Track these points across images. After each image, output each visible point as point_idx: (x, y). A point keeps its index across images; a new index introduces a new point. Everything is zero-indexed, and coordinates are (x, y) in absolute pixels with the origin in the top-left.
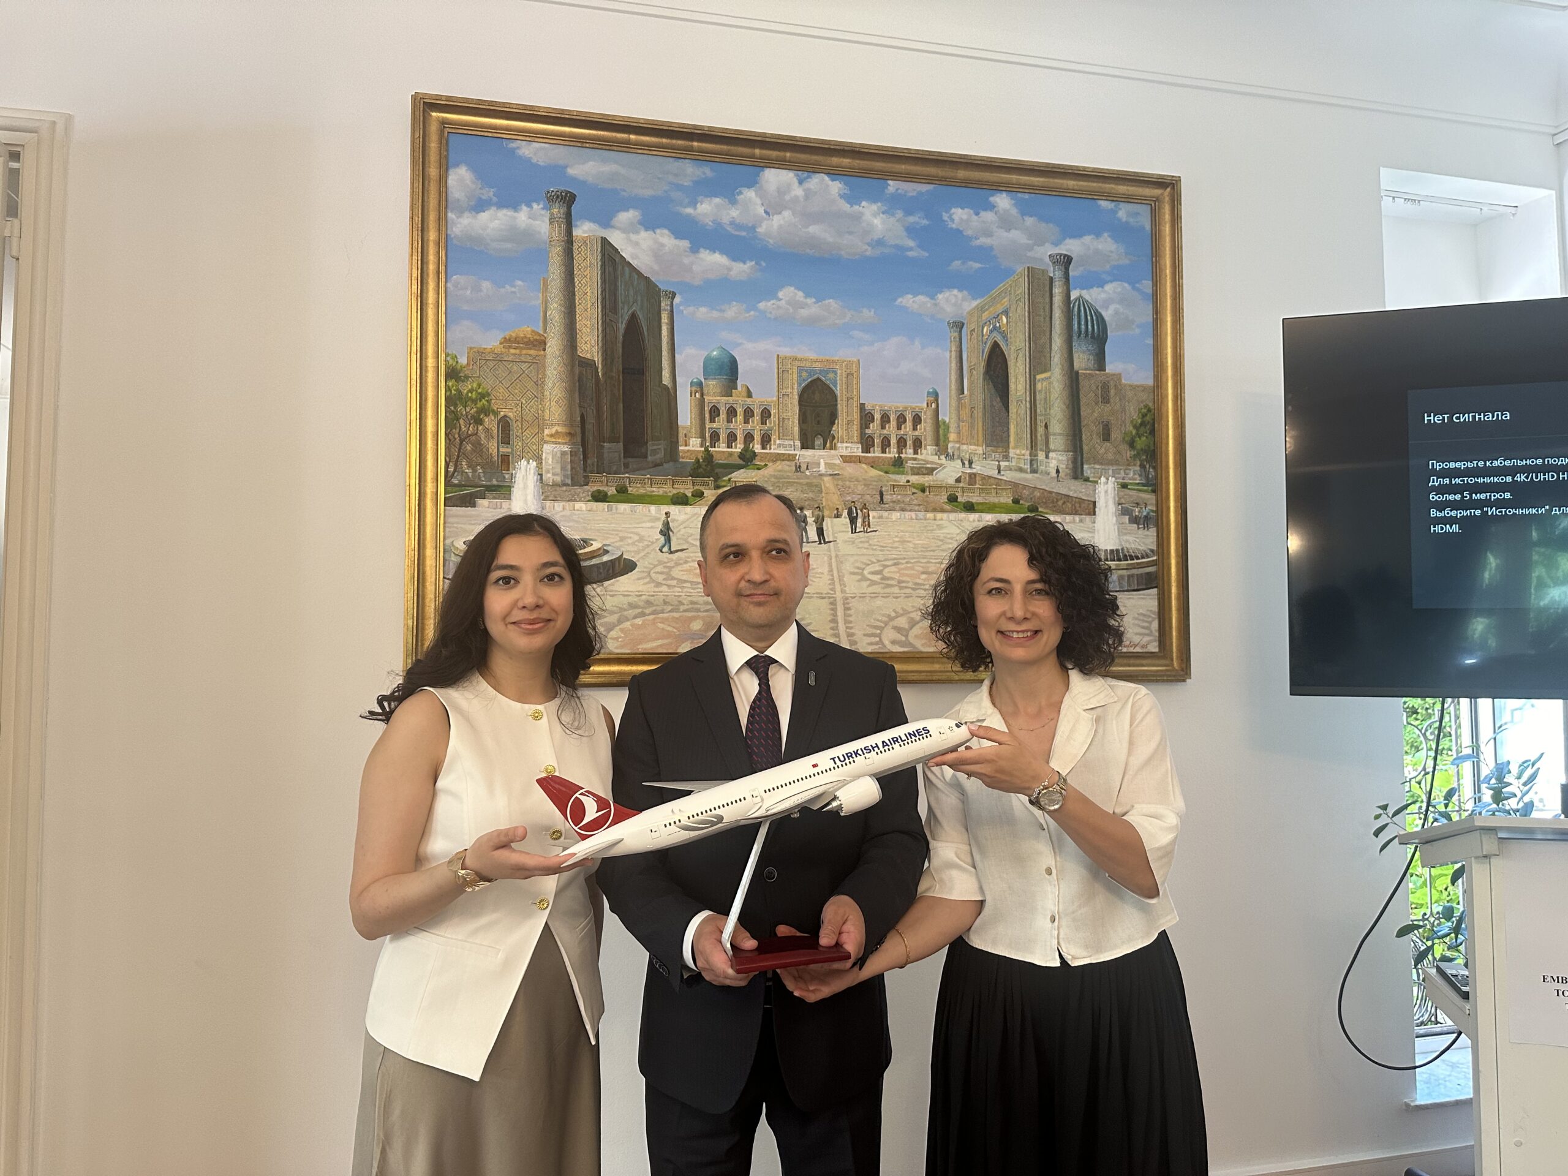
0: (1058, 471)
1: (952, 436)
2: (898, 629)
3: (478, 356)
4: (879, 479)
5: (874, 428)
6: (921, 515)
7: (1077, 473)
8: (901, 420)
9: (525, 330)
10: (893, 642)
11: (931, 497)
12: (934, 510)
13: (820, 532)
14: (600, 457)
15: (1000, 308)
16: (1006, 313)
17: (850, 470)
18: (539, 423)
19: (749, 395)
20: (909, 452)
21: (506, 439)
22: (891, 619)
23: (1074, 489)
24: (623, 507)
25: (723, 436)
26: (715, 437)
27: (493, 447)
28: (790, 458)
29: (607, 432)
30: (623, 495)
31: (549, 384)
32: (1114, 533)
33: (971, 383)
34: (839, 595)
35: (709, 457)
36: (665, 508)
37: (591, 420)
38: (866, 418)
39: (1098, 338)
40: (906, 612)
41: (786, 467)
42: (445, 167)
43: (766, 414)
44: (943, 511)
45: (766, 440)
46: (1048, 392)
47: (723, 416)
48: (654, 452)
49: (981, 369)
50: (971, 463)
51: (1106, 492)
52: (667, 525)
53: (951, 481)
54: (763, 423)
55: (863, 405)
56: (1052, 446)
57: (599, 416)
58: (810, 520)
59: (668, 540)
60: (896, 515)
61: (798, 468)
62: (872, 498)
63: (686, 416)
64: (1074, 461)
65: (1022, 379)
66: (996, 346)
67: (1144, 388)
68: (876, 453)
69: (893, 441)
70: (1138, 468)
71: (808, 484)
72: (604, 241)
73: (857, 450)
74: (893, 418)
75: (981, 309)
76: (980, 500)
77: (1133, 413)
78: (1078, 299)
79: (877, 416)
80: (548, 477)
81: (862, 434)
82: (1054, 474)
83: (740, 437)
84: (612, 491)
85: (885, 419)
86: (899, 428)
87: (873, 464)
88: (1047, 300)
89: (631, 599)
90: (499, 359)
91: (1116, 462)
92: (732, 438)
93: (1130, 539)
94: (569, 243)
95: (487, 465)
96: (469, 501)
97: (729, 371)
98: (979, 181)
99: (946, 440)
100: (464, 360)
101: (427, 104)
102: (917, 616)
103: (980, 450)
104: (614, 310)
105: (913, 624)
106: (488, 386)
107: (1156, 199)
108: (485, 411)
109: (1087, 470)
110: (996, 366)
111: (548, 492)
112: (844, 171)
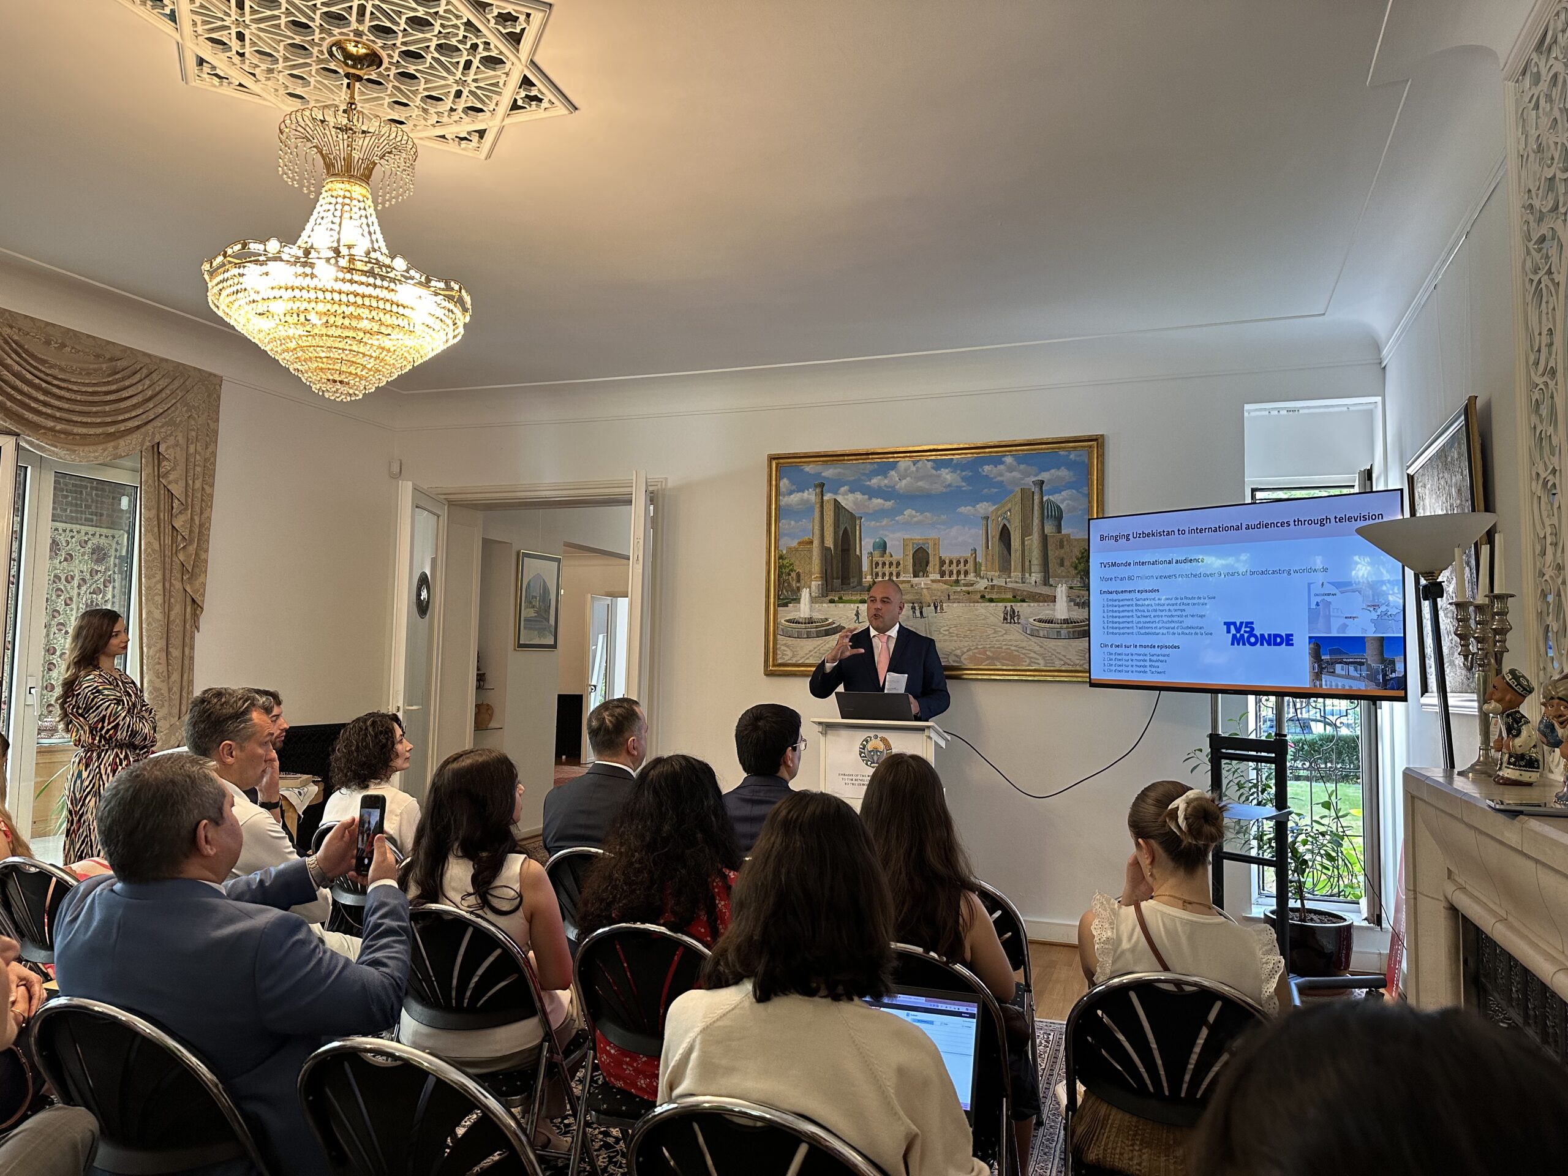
0: (1036, 582)
1: (983, 568)
2: (957, 656)
3: (790, 549)
4: (948, 589)
5: (946, 567)
6: (967, 604)
7: (1046, 582)
8: (959, 562)
9: (806, 538)
10: (954, 661)
11: (973, 597)
12: (974, 602)
13: (921, 613)
14: (832, 585)
15: (1007, 508)
16: (1010, 510)
17: (935, 585)
18: (810, 573)
19: (891, 556)
20: (962, 576)
21: (798, 581)
22: (953, 650)
23: (1045, 590)
24: (841, 605)
25: (880, 574)
26: (877, 574)
27: (794, 584)
28: (909, 582)
29: (834, 576)
30: (841, 600)
31: (814, 558)
32: (1065, 610)
33: (992, 544)
37: (829, 571)
38: (942, 562)
39: (1058, 518)
40: (960, 648)
42: (778, 480)
43: (898, 564)
44: (978, 602)
46: (1031, 545)
47: (880, 566)
48: (853, 582)
49: (998, 537)
50: (992, 580)
51: (1061, 591)
52: (857, 611)
53: (982, 589)
54: (897, 567)
55: (940, 557)
56: (1033, 571)
57: (832, 569)
58: (917, 608)
60: (955, 605)
61: (912, 586)
62: (944, 598)
63: (865, 567)
64: (1045, 577)
65: (1017, 540)
66: (1005, 525)
67: (1083, 540)
68: (947, 578)
69: (955, 572)
70: (1076, 579)
71: (917, 593)
72: (835, 500)
73: (938, 577)
74: (954, 562)
75: (997, 510)
76: (997, 597)
77: (1077, 552)
78: (1047, 500)
79: (947, 562)
80: (813, 594)
81: (940, 570)
82: (1034, 583)
83: (887, 574)
84: (836, 599)
86: (958, 566)
87: (945, 583)
88: (1031, 502)
90: (796, 550)
91: (1068, 577)
92: (884, 574)
93: (1074, 613)
94: (822, 502)
95: (792, 591)
96: (786, 605)
97: (883, 547)
98: (997, 452)
99: (980, 570)
100: (785, 552)
101: (772, 458)
102: (965, 650)
103: (997, 574)
104: (838, 527)
105: (963, 653)
106: (792, 561)
107: (1090, 447)
108: (792, 570)
109: (1051, 581)
110: (1005, 535)
111: (813, 600)
112: (933, 458)
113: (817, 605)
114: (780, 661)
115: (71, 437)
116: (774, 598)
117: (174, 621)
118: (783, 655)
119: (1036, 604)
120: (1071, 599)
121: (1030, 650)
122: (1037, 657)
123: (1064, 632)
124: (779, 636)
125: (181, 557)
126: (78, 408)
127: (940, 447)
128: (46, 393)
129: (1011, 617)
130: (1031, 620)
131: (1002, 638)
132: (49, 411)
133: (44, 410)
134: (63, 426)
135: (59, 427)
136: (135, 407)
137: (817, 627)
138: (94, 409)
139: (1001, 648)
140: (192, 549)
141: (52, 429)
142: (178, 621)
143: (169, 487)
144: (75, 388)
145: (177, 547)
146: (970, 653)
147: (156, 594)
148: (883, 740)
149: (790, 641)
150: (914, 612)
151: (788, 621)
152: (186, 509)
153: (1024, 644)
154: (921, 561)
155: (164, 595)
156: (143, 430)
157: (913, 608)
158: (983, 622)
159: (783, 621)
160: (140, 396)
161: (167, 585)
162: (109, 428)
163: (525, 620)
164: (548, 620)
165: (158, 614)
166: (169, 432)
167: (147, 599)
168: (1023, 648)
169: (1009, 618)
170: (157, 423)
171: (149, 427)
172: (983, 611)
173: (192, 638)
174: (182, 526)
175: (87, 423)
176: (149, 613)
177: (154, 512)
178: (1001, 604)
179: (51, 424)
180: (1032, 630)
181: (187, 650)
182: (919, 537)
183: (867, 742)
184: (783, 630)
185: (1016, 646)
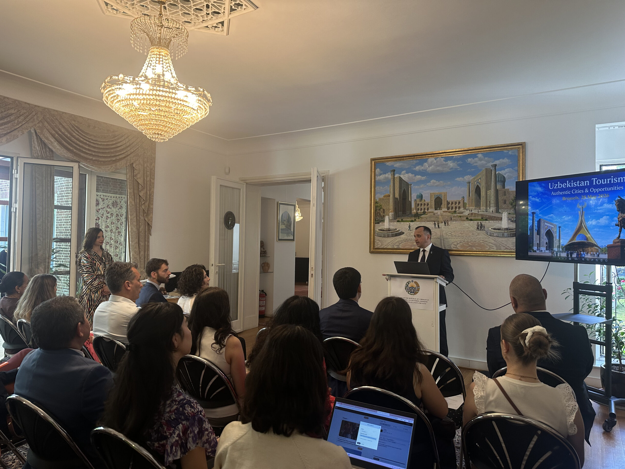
0: (492, 211)
1: (467, 205)
2: (455, 245)
3: (380, 199)
4: (451, 215)
5: (450, 205)
6: (460, 222)
7: (497, 211)
8: (456, 203)
9: (387, 194)
10: (453, 247)
11: (463, 218)
12: (463, 221)
13: (438, 226)
14: (398, 214)
15: (479, 178)
16: (480, 179)
17: (445, 214)
18: (389, 209)
19: (425, 201)
20: (458, 209)
21: (384, 213)
22: (453, 243)
23: (497, 215)
24: (402, 223)
25: (420, 209)
26: (418, 209)
27: (382, 214)
28: (433, 212)
29: (400, 210)
30: (402, 221)
31: (390, 202)
32: (506, 224)
33: (472, 194)
34: (442, 238)
35: (417, 213)
36: (409, 223)
37: (397, 208)
38: (448, 203)
39: (503, 181)
40: (456, 241)
41: (432, 214)
42: (375, 169)
43: (428, 204)
44: (465, 221)
45: (428, 209)
46: (490, 194)
47: (420, 205)
48: (408, 213)
49: (474, 191)
50: (471, 211)
51: (505, 216)
52: (410, 226)
53: (467, 215)
54: (427, 206)
55: (447, 201)
56: (491, 206)
58: (436, 224)
59: (410, 228)
60: (454, 222)
61: (434, 214)
62: (449, 219)
63: (413, 206)
64: (497, 209)
65: (484, 192)
66: (478, 186)
68: (450, 210)
69: (454, 207)
70: (513, 210)
71: (436, 217)
72: (400, 177)
73: (446, 210)
74: (454, 203)
75: (474, 179)
76: (474, 218)
77: (512, 197)
78: (498, 173)
79: (451, 203)
80: (390, 218)
81: (447, 207)
82: (491, 212)
83: (423, 209)
84: (400, 220)
85: (452, 203)
86: (455, 205)
87: (449, 212)
88: (490, 175)
89: (404, 239)
90: (383, 199)
91: (508, 209)
92: (421, 209)
93: (511, 225)
94: (394, 178)
95: (381, 217)
96: (378, 223)
97: (421, 197)
98: (474, 152)
99: (466, 206)
100: (378, 200)
101: (372, 160)
102: (459, 242)
103: (474, 208)
104: (401, 189)
105: (458, 244)
106: (381, 204)
107: (519, 148)
108: (381, 208)
109: (500, 211)
110: (478, 190)
111: (390, 221)
112: (444, 156)
113: (392, 223)
114: (376, 247)
115: (99, 162)
116: (374, 220)
117: (141, 232)
118: (378, 244)
119: (492, 221)
120: (509, 219)
121: (490, 242)
122: (493, 245)
123: (505, 234)
124: (376, 236)
125: (143, 207)
126: (101, 151)
127: (447, 151)
128: (89, 146)
129: (480, 227)
130: (490, 229)
131: (476, 237)
132: (90, 153)
133: (88, 152)
134: (96, 158)
135: (94, 159)
136: (123, 149)
137: (392, 232)
138: (107, 151)
139: (476, 241)
140: (147, 204)
141: (91, 159)
142: (142, 232)
143: (138, 180)
144: (100, 143)
145: (141, 203)
146: (461, 244)
147: (134, 222)
148: (416, 283)
149: (380, 239)
150: (435, 226)
151: (379, 230)
152: (144, 188)
153: (486, 240)
154: (438, 203)
155: (137, 222)
156: (126, 158)
157: (435, 224)
158: (467, 230)
159: (377, 230)
160: (125, 145)
161: (138, 218)
162: (113, 158)
163: (281, 230)
164: (290, 229)
165: (135, 229)
166: (136, 159)
167: (131, 224)
168: (486, 241)
169: (479, 228)
170: (132, 156)
171: (128, 157)
172: (467, 225)
173: (148, 238)
174: (143, 195)
175: (105, 157)
176: (131, 229)
177: (132, 190)
178: (476, 222)
179: (91, 157)
180: (490, 233)
181: (146, 243)
182: (437, 192)
183: (409, 283)
184: (377, 234)
185: (483, 241)
